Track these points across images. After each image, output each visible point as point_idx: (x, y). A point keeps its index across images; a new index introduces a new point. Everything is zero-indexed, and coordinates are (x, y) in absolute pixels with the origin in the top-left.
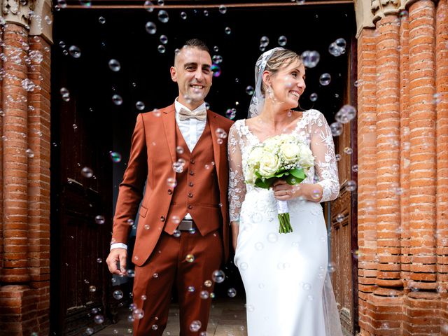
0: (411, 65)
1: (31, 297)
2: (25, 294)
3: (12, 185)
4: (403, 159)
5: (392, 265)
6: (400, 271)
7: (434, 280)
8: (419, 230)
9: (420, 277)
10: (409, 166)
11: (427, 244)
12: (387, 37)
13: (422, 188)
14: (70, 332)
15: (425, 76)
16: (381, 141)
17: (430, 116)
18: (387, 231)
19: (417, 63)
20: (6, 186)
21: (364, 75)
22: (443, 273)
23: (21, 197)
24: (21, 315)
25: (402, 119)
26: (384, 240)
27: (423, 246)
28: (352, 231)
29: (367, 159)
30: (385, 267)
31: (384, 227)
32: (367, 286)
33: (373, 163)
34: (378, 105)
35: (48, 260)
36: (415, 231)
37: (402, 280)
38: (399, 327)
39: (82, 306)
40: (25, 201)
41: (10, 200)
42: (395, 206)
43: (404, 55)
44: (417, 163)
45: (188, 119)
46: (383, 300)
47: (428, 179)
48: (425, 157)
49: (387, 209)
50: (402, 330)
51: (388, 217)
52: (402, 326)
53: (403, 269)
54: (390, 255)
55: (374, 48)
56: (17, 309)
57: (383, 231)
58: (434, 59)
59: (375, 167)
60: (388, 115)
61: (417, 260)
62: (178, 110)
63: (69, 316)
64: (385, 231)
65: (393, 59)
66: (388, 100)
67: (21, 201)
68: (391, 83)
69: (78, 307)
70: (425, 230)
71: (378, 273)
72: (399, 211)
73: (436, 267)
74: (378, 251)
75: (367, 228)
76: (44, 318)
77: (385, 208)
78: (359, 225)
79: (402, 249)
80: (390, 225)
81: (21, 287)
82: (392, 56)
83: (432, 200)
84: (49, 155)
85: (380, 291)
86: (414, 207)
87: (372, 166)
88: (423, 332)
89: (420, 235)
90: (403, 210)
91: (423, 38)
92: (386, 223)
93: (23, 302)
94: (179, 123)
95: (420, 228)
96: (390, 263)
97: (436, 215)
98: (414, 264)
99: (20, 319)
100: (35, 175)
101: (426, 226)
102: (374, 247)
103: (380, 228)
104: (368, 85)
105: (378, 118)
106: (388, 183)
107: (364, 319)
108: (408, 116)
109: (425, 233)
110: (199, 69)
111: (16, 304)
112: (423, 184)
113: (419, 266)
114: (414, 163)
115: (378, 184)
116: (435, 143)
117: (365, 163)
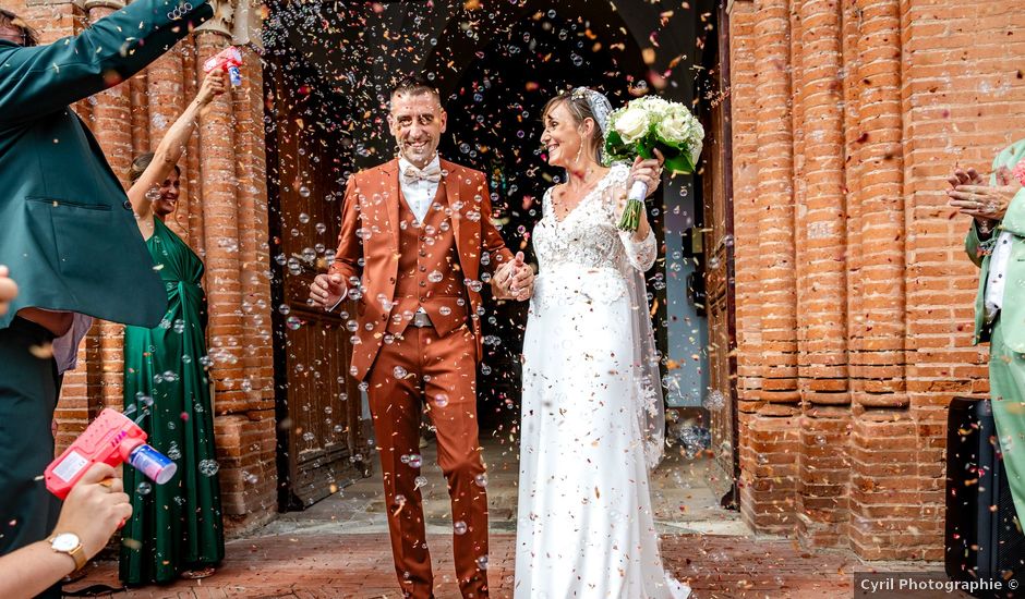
0: (804, 60)
1: (251, 432)
2: (244, 428)
3: (219, 270)
4: (798, 205)
5: (783, 369)
6: (797, 377)
7: (843, 389)
8: (820, 314)
9: (822, 385)
10: (806, 216)
11: (831, 334)
12: (769, 15)
13: (822, 250)
14: (303, 486)
15: (824, 76)
16: (763, 178)
17: (834, 138)
18: (775, 317)
19: (812, 56)
20: (211, 273)
21: (737, 74)
22: (856, 378)
23: (232, 287)
24: (240, 458)
25: (796, 143)
26: (770, 330)
27: (826, 338)
28: (729, 317)
29: (745, 207)
30: (773, 372)
31: (771, 312)
32: (748, 404)
33: (754, 211)
34: (759, 123)
35: (271, 378)
36: (814, 315)
37: (800, 391)
38: (793, 462)
39: (319, 449)
40: (238, 293)
41: (216, 293)
42: (786, 279)
43: (796, 42)
44: (814, 211)
45: (416, 182)
46: (770, 423)
47: (833, 236)
48: (828, 202)
49: (776, 283)
50: (798, 467)
51: (775, 295)
52: (798, 460)
53: (800, 375)
54: (779, 354)
55: (752, 31)
56: (234, 449)
57: (769, 317)
58: (839, 47)
59: (757, 218)
60: (772, 137)
61: (817, 360)
62: (403, 169)
63: (302, 463)
64: (771, 316)
65: (779, 50)
66: (775, 114)
67: (232, 293)
68: (777, 86)
69: (314, 450)
70: (829, 314)
71: (764, 383)
72: (794, 285)
73: (846, 370)
74: (763, 348)
75: (747, 313)
76: (269, 464)
77: (772, 281)
78: (737, 309)
79: (799, 343)
80: (779, 309)
81: (237, 419)
82: (776, 44)
83: (838, 267)
84: (267, 221)
85: (767, 409)
86: (811, 280)
87: (753, 216)
88: (824, 467)
89: (820, 321)
90: (799, 285)
91: (820, 17)
92: (774, 305)
93: (242, 440)
94: (405, 189)
95: (821, 311)
96: (779, 366)
97: (846, 290)
98: (814, 366)
99: (239, 463)
100: (248, 254)
101: (829, 307)
102: (758, 343)
103: (765, 312)
104: (744, 90)
105: (760, 142)
106: (775, 243)
107: (746, 453)
108: (802, 139)
109: (829, 318)
110: (415, 121)
111: (232, 443)
112: (823, 243)
113: (820, 369)
114: (811, 212)
115: (762, 244)
116: (843, 179)
117: (743, 213)
